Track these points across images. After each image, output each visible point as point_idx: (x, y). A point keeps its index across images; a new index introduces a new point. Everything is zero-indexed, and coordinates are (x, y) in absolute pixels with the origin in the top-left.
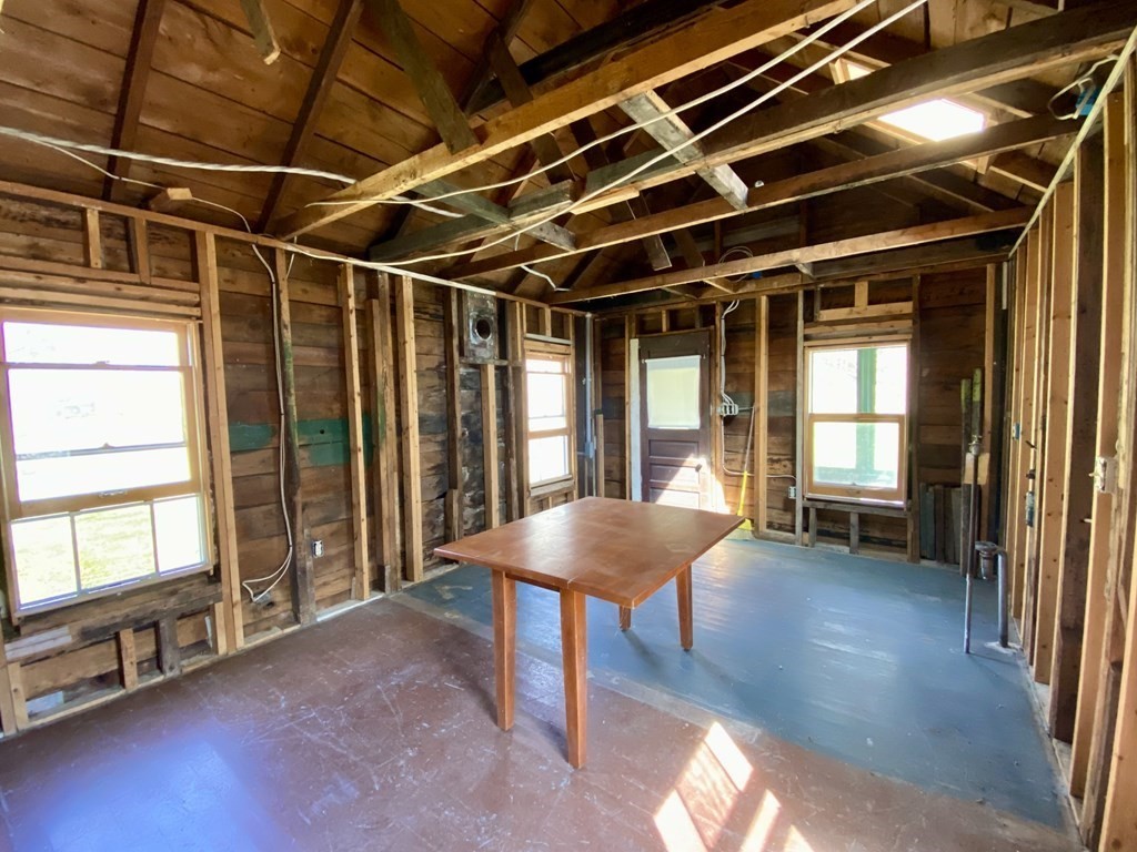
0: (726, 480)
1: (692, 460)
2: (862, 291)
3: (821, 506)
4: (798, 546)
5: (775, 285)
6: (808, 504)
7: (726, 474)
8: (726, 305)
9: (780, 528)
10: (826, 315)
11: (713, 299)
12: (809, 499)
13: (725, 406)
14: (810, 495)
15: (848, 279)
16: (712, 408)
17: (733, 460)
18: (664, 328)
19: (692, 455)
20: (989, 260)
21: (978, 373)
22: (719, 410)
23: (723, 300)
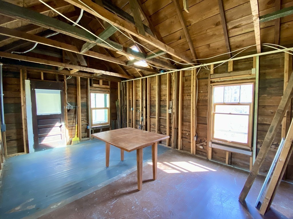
0: (69, 128)
1: (58, 124)
2: (101, 82)
3: (95, 129)
4: (90, 140)
5: (83, 75)
6: (92, 129)
7: (68, 127)
8: (67, 76)
9: (85, 137)
10: (95, 85)
11: (63, 74)
12: (92, 128)
13: (68, 106)
14: (92, 127)
15: (99, 78)
16: (64, 107)
17: (70, 122)
18: (42, 78)
19: (58, 122)
20: (119, 82)
21: (118, 100)
22: (67, 107)
23: (67, 75)
